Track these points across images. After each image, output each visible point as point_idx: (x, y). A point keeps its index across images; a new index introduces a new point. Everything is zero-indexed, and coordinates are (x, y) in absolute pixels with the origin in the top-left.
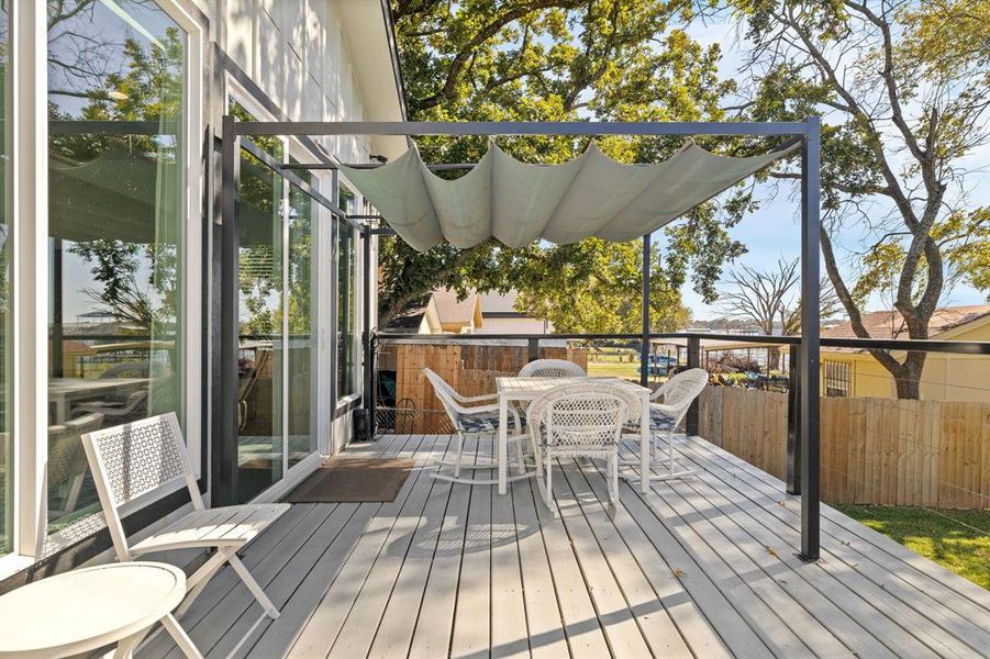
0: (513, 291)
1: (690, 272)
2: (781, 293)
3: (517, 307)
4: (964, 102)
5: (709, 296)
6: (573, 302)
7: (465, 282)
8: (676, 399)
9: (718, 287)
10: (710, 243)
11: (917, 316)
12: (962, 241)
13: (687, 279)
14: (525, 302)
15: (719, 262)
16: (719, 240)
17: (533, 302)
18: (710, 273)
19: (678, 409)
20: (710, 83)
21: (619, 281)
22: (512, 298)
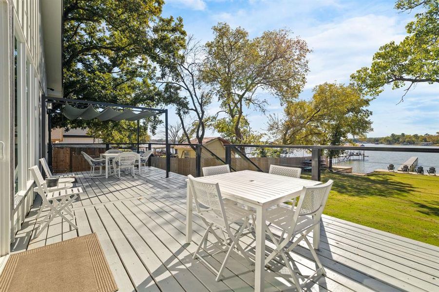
0: (87, 129)
1: (149, 127)
2: (177, 132)
3: (88, 134)
4: (210, 92)
5: (154, 133)
6: (111, 133)
7: (69, 125)
8: (146, 156)
9: (156, 131)
10: (154, 120)
11: (200, 139)
12: (210, 123)
13: (148, 128)
14: (91, 132)
15: (157, 125)
16: (157, 119)
17: (95, 132)
18: (154, 128)
19: (146, 158)
20: (154, 76)
21: (129, 128)
22: (87, 131)
